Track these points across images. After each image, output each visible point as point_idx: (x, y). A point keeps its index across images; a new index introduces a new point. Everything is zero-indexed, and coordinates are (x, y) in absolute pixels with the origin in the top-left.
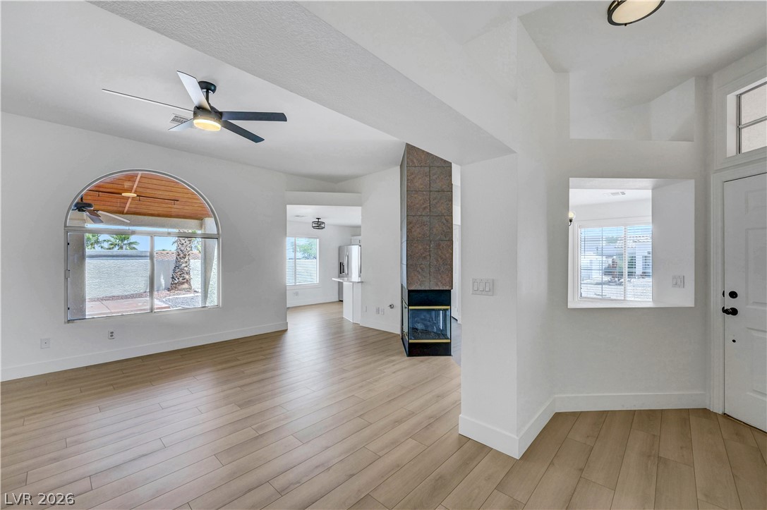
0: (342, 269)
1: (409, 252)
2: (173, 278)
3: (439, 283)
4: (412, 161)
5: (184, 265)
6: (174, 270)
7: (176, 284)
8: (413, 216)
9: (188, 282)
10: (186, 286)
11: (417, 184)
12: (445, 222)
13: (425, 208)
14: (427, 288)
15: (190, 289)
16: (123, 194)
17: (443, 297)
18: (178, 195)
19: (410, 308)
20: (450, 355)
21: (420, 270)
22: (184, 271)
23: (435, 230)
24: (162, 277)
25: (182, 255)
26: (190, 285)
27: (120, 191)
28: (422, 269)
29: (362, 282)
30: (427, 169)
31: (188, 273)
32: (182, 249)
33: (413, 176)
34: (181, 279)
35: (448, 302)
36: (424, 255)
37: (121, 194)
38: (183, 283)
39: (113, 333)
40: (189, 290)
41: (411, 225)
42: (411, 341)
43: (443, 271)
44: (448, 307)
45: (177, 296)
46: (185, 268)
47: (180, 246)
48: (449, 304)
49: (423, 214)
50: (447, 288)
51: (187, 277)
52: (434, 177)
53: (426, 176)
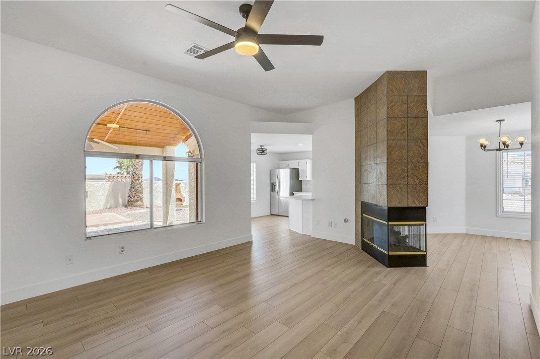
0: (273, 187)
1: (389, 173)
2: (129, 196)
3: (416, 201)
4: (392, 91)
5: (138, 186)
6: (130, 191)
7: (132, 201)
8: (393, 140)
9: (141, 199)
10: (139, 203)
11: (396, 111)
12: (421, 145)
13: (403, 133)
14: (405, 206)
15: (143, 205)
16: (108, 125)
17: (418, 214)
18: (151, 126)
19: (390, 223)
20: (426, 266)
21: (399, 189)
22: (138, 191)
23: (412, 152)
24: (120, 196)
25: (136, 178)
26: (143, 202)
27: (106, 123)
28: (401, 188)
29: (313, 200)
30: (405, 98)
31: (141, 193)
32: (137, 172)
33: (392, 104)
34: (136, 197)
35: (423, 218)
36: (402, 176)
37: (106, 125)
38: (137, 201)
39: (123, 248)
40: (141, 207)
41: (390, 149)
42: (390, 254)
43: (419, 190)
44: (424, 222)
45: (134, 212)
46: (139, 189)
47: (135, 170)
48: (425, 220)
49: (402, 138)
50: (423, 205)
51: (140, 195)
52: (411, 105)
53: (404, 104)
